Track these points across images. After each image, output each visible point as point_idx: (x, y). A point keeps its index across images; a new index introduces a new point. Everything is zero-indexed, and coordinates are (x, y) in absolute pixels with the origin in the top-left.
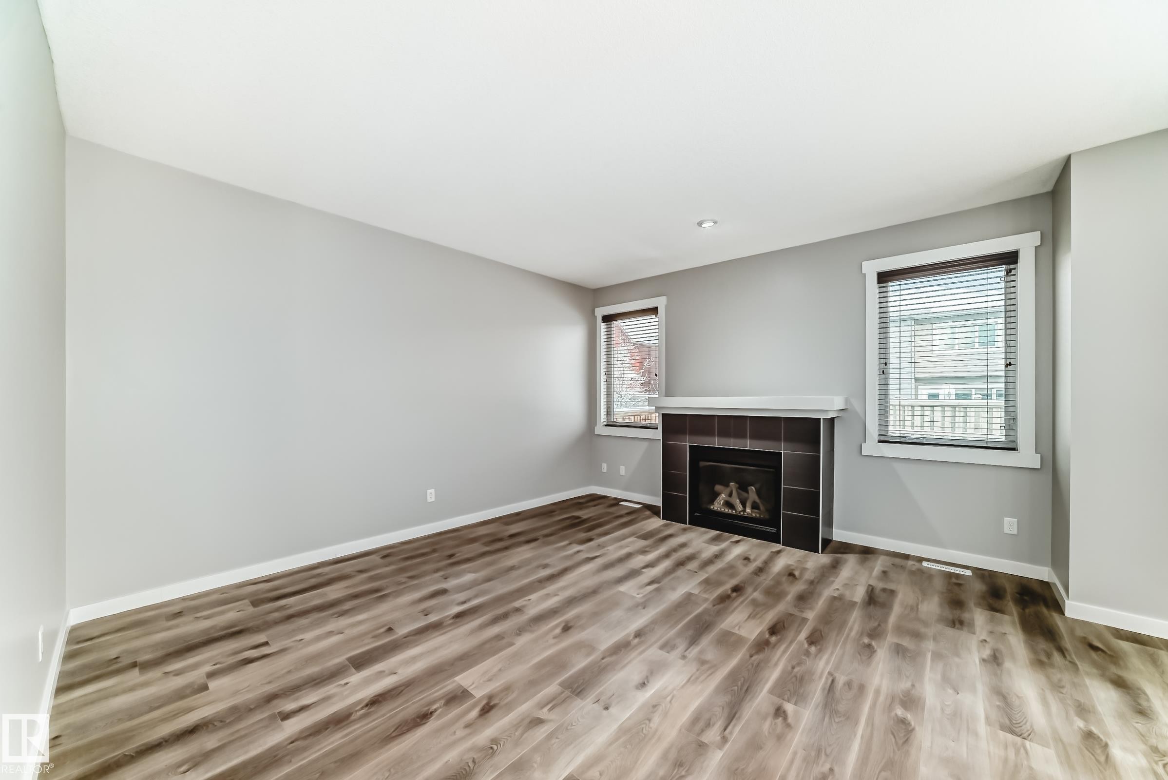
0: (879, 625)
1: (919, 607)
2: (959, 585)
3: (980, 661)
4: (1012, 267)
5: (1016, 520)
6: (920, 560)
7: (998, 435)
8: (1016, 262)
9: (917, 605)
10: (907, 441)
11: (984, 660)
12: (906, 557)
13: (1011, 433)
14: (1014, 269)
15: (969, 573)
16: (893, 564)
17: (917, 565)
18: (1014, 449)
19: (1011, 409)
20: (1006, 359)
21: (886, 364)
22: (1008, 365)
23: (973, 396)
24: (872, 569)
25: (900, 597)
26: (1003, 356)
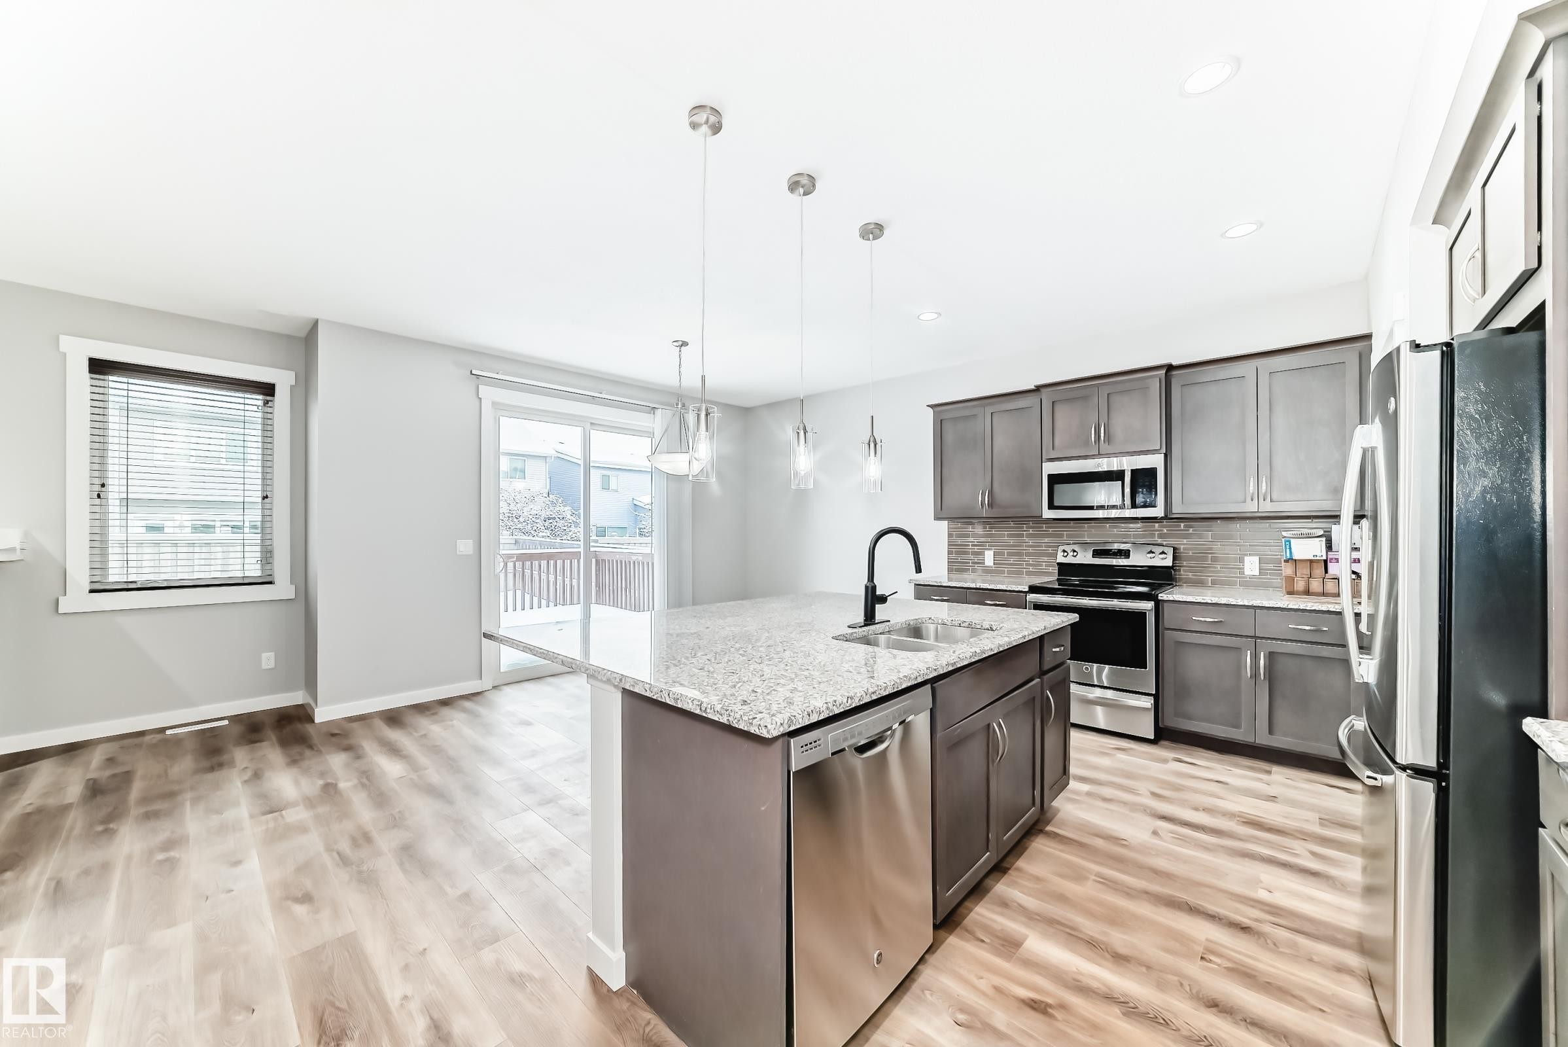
0: (115, 808)
1: (169, 771)
2: (215, 736)
3: (242, 785)
4: (269, 398)
5: (273, 653)
6: (163, 730)
7: (254, 571)
8: (273, 395)
9: (166, 771)
10: (139, 586)
11: (246, 781)
12: (142, 734)
13: (268, 567)
14: (271, 401)
15: (226, 722)
16: (121, 748)
17: (159, 736)
18: (270, 583)
19: (268, 542)
20: (263, 491)
21: (103, 485)
22: (265, 497)
23: (217, 530)
24: (89, 763)
25: (140, 772)
26: (260, 488)
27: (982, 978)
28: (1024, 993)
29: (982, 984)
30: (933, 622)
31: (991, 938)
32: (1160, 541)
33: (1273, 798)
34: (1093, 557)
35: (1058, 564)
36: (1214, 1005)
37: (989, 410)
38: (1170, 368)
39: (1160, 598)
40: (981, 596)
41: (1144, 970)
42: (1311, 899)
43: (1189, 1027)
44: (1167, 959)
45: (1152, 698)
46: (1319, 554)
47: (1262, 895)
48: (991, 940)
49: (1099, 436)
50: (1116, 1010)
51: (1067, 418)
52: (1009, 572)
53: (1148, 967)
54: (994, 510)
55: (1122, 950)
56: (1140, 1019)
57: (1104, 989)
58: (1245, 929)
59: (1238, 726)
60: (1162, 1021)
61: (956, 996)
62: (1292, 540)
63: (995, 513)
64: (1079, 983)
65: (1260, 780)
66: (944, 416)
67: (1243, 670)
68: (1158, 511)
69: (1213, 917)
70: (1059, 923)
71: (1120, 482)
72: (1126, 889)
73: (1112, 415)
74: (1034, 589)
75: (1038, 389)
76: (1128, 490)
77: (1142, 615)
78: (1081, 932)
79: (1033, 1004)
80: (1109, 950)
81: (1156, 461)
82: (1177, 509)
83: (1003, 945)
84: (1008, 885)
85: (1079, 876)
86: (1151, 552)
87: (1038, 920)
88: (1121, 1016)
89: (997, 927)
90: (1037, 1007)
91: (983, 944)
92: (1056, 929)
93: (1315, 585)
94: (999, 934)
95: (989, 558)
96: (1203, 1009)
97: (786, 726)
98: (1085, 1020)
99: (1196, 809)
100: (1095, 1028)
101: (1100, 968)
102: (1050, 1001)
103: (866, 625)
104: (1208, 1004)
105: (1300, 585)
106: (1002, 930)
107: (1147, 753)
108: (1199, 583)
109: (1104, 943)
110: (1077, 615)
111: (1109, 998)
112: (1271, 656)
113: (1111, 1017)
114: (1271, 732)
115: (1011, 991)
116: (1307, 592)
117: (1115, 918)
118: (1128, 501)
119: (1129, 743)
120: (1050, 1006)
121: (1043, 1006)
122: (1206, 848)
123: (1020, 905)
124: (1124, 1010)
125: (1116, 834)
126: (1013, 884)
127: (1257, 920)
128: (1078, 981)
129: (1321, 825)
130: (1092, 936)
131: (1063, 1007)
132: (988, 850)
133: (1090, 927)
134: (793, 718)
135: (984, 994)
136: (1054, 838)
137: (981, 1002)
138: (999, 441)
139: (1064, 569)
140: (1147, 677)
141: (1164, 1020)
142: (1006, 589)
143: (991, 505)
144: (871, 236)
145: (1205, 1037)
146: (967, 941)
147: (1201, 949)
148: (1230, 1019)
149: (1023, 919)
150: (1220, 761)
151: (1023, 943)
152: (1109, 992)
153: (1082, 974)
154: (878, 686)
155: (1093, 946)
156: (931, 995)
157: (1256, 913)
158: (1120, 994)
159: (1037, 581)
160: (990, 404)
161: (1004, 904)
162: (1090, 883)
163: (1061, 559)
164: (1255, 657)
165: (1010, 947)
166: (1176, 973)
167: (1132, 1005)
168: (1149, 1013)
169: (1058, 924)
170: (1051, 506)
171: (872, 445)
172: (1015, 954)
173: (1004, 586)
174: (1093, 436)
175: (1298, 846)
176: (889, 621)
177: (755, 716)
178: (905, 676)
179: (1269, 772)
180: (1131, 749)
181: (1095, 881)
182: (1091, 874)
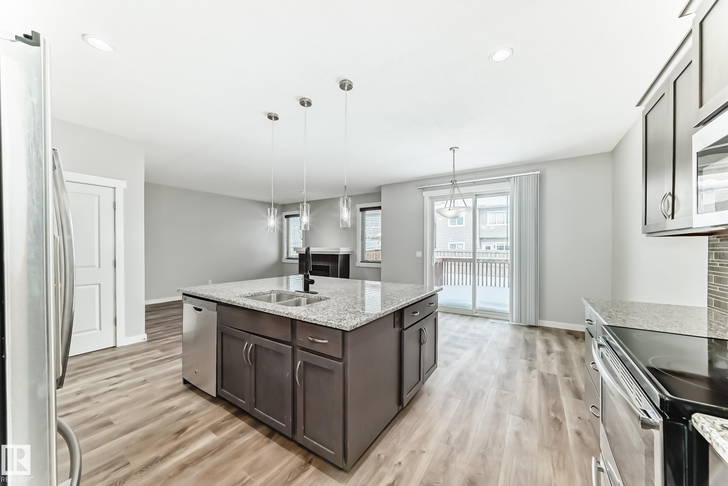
28: (190, 429)
41: (172, 475)
43: (132, 479)
48: (223, 425)
50: (161, 456)
53: (170, 477)
55: (187, 470)
56: (151, 463)
57: (173, 455)
60: (144, 470)
64: (183, 446)
70: (219, 450)
78: (209, 456)
79: (184, 430)
80: (191, 464)
83: (217, 427)
84: (256, 436)
87: (226, 442)
88: (158, 456)
89: (229, 428)
90: (182, 432)
91: (221, 421)
92: (216, 448)
94: (225, 427)
98: (166, 443)
100: (161, 445)
101: (184, 457)
102: (181, 436)
106: (227, 429)
109: (197, 464)
111: (168, 455)
113: (160, 453)
115: (194, 426)
120: (179, 436)
121: (181, 434)
123: (241, 438)
124: (159, 459)
126: (257, 438)
128: (183, 447)
130: (203, 460)
131: (176, 439)
135: (197, 419)
141: (144, 471)
145: (124, 483)
149: (229, 437)
151: (215, 434)
153: (185, 450)
155: (198, 459)
158: (166, 460)
161: (243, 433)
165: (216, 430)
167: (159, 462)
168: (151, 466)
172: (211, 431)
181: (245, 477)
182: (253, 477)
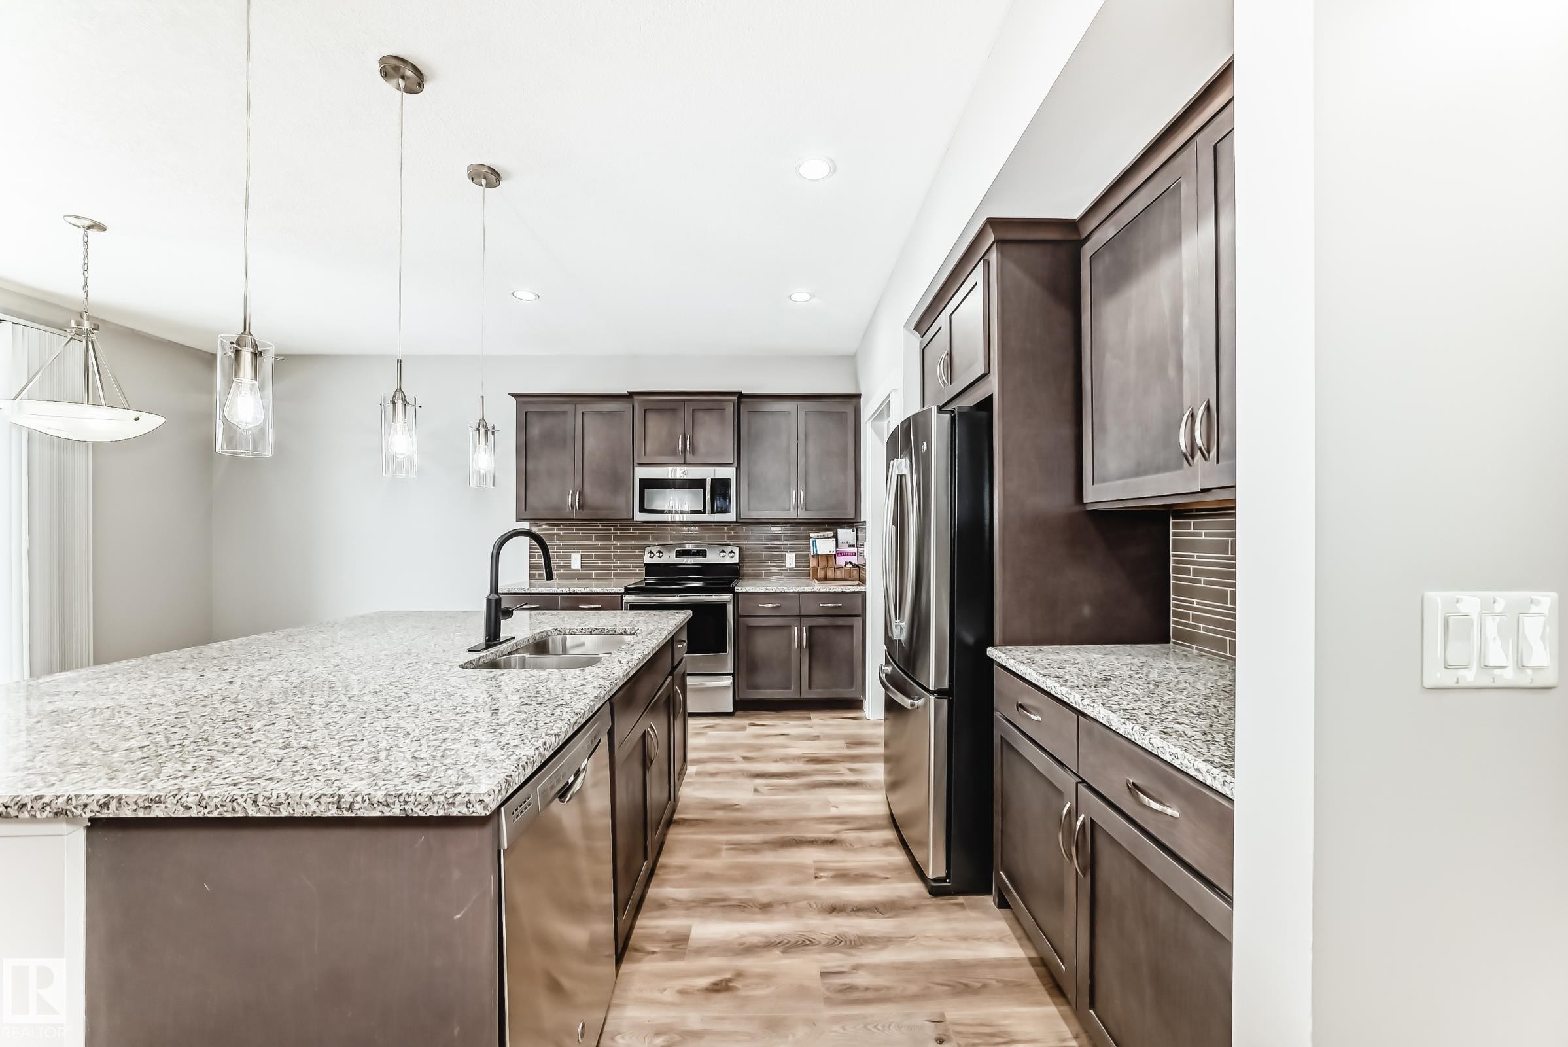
27: (665, 990)
28: (704, 982)
29: (668, 996)
30: (559, 633)
31: (659, 945)
32: (728, 542)
33: (817, 738)
34: (676, 557)
35: (645, 564)
36: (835, 909)
37: (581, 408)
38: (740, 395)
39: (736, 590)
40: (574, 601)
41: (784, 907)
42: (858, 803)
43: (825, 936)
44: (797, 890)
45: (731, 677)
46: (832, 551)
47: (834, 812)
48: (660, 947)
49: (685, 446)
50: (777, 952)
51: (657, 427)
52: (597, 575)
53: (786, 904)
54: (585, 511)
55: (765, 900)
56: (794, 950)
57: (763, 940)
58: (831, 842)
59: (789, 687)
60: (808, 942)
61: (647, 1023)
62: (817, 540)
63: (585, 514)
64: (744, 946)
65: (806, 726)
66: (530, 408)
67: (793, 642)
68: (731, 516)
69: (812, 842)
70: (712, 900)
71: (702, 490)
72: (751, 846)
73: (696, 428)
74: (628, 590)
75: (631, 395)
76: (708, 497)
77: (722, 607)
78: (731, 900)
79: (715, 987)
80: (756, 904)
81: (729, 473)
82: (745, 514)
84: (659, 886)
85: (713, 850)
86: (723, 551)
87: (694, 906)
88: (781, 955)
89: (662, 932)
90: (720, 988)
91: (655, 956)
92: (711, 907)
93: (830, 574)
94: (666, 938)
95: (576, 562)
96: (828, 916)
97: (503, 792)
98: (759, 975)
99: (776, 761)
100: (767, 978)
101: (755, 924)
102: (728, 976)
103: (488, 647)
104: (829, 911)
105: (821, 574)
106: (667, 932)
107: (730, 725)
108: (757, 577)
109: (751, 900)
110: (690, 612)
111: (769, 945)
112: (811, 629)
113: (775, 961)
114: (810, 687)
115: (694, 987)
116: (825, 579)
117: (752, 875)
118: (708, 507)
119: (714, 720)
120: (729, 980)
121: (724, 984)
122: (791, 789)
123: (675, 900)
124: (781, 949)
125: (730, 802)
126: (663, 883)
127: (837, 832)
128: (743, 944)
129: (848, 747)
130: (740, 900)
131: (739, 975)
132: (646, 858)
133: (736, 892)
134: (509, 779)
135: (672, 1004)
136: (683, 825)
137: (673, 1014)
138: (590, 442)
139: (651, 569)
140: (728, 660)
141: (809, 940)
142: (602, 591)
143: (581, 506)
144: (484, 182)
146: (638, 961)
147: (813, 871)
148: (845, 915)
149: (682, 912)
150: (779, 718)
151: (689, 936)
152: (767, 940)
153: (743, 936)
154: (577, 714)
155: (743, 907)
156: (623, 1038)
157: (834, 827)
158: (775, 937)
159: (631, 582)
160: (580, 403)
161: (661, 906)
162: (724, 854)
163: (647, 560)
164: (801, 631)
165: (680, 945)
166: (806, 898)
167: (785, 941)
168: (798, 941)
169: (711, 902)
170: (642, 510)
171: (482, 431)
172: (686, 949)
173: (600, 589)
174: (680, 446)
175: (842, 767)
176: (514, 638)
177: (455, 792)
178: (596, 697)
179: (809, 718)
180: (718, 724)
181: (727, 849)
182: (722, 844)
